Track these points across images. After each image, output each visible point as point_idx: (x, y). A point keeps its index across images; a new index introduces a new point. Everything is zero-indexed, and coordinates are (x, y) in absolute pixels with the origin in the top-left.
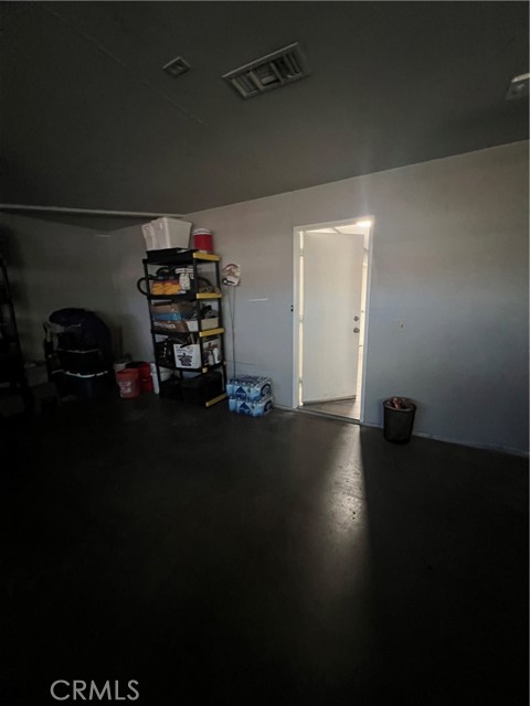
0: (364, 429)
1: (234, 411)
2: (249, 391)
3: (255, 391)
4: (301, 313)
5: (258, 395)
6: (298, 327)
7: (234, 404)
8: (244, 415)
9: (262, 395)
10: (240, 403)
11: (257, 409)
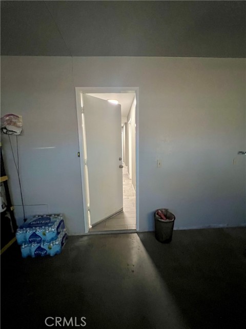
0: (142, 235)
1: (29, 256)
2: (44, 234)
3: (50, 232)
4: (86, 157)
5: (54, 235)
6: (84, 169)
7: (28, 250)
8: (41, 258)
9: (58, 233)
10: (34, 246)
11: (54, 248)
